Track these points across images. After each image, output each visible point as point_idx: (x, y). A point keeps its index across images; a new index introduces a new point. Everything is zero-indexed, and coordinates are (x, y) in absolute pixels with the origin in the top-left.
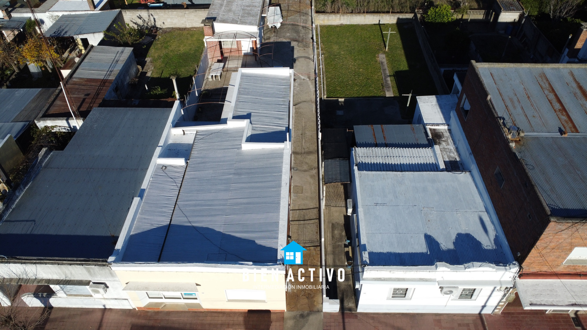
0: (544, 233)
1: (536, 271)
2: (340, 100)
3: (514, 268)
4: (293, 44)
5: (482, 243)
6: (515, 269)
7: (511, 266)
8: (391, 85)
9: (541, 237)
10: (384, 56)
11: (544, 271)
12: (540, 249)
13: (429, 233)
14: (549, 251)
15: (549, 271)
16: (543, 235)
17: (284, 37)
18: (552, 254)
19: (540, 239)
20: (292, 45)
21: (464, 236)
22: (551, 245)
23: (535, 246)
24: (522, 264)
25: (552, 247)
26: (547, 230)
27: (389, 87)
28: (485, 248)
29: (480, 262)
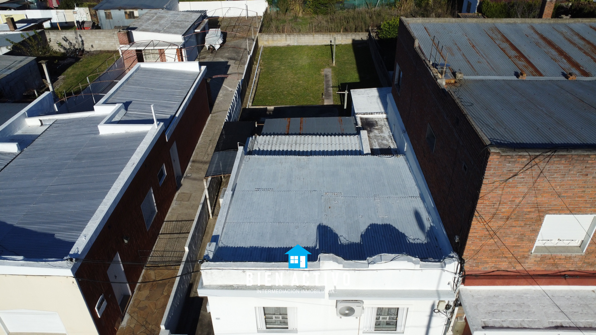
0: (485, 181)
1: (489, 270)
2: (269, 108)
3: (450, 263)
4: (231, 62)
5: (406, 235)
6: (452, 266)
7: (447, 260)
8: (332, 94)
9: (481, 191)
10: (330, 70)
11: (504, 269)
12: (487, 219)
13: (325, 223)
14: (501, 223)
15: (512, 269)
16: (483, 187)
17: (222, 57)
18: (508, 232)
19: (481, 195)
20: (229, 64)
21: (380, 228)
22: (503, 210)
23: (476, 213)
24: (462, 255)
25: (507, 214)
26: (487, 173)
27: (330, 96)
28: (411, 241)
29: (392, 254)
